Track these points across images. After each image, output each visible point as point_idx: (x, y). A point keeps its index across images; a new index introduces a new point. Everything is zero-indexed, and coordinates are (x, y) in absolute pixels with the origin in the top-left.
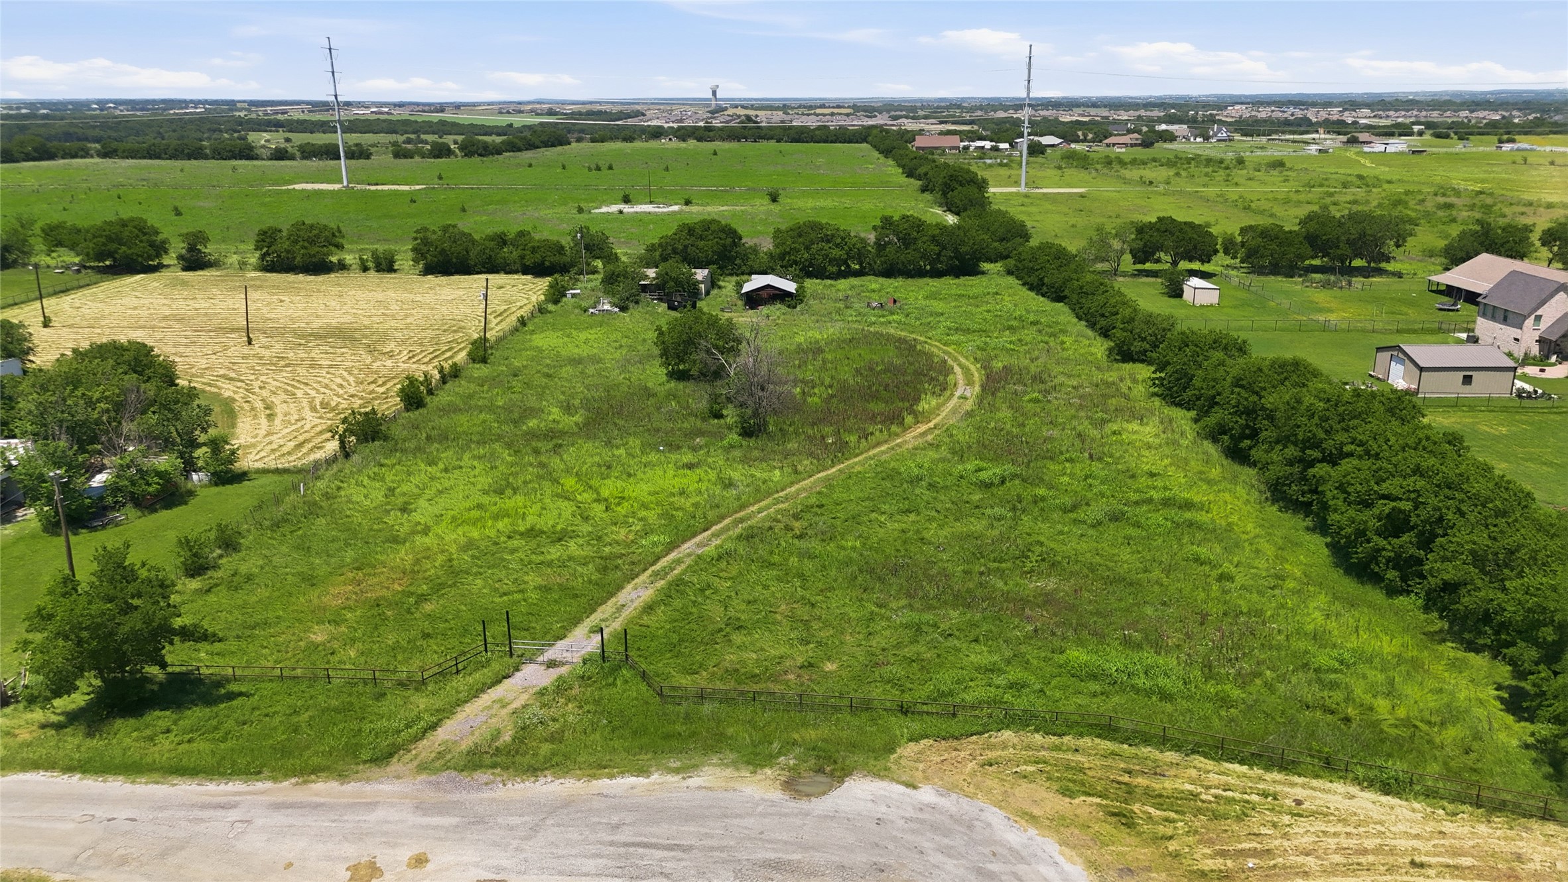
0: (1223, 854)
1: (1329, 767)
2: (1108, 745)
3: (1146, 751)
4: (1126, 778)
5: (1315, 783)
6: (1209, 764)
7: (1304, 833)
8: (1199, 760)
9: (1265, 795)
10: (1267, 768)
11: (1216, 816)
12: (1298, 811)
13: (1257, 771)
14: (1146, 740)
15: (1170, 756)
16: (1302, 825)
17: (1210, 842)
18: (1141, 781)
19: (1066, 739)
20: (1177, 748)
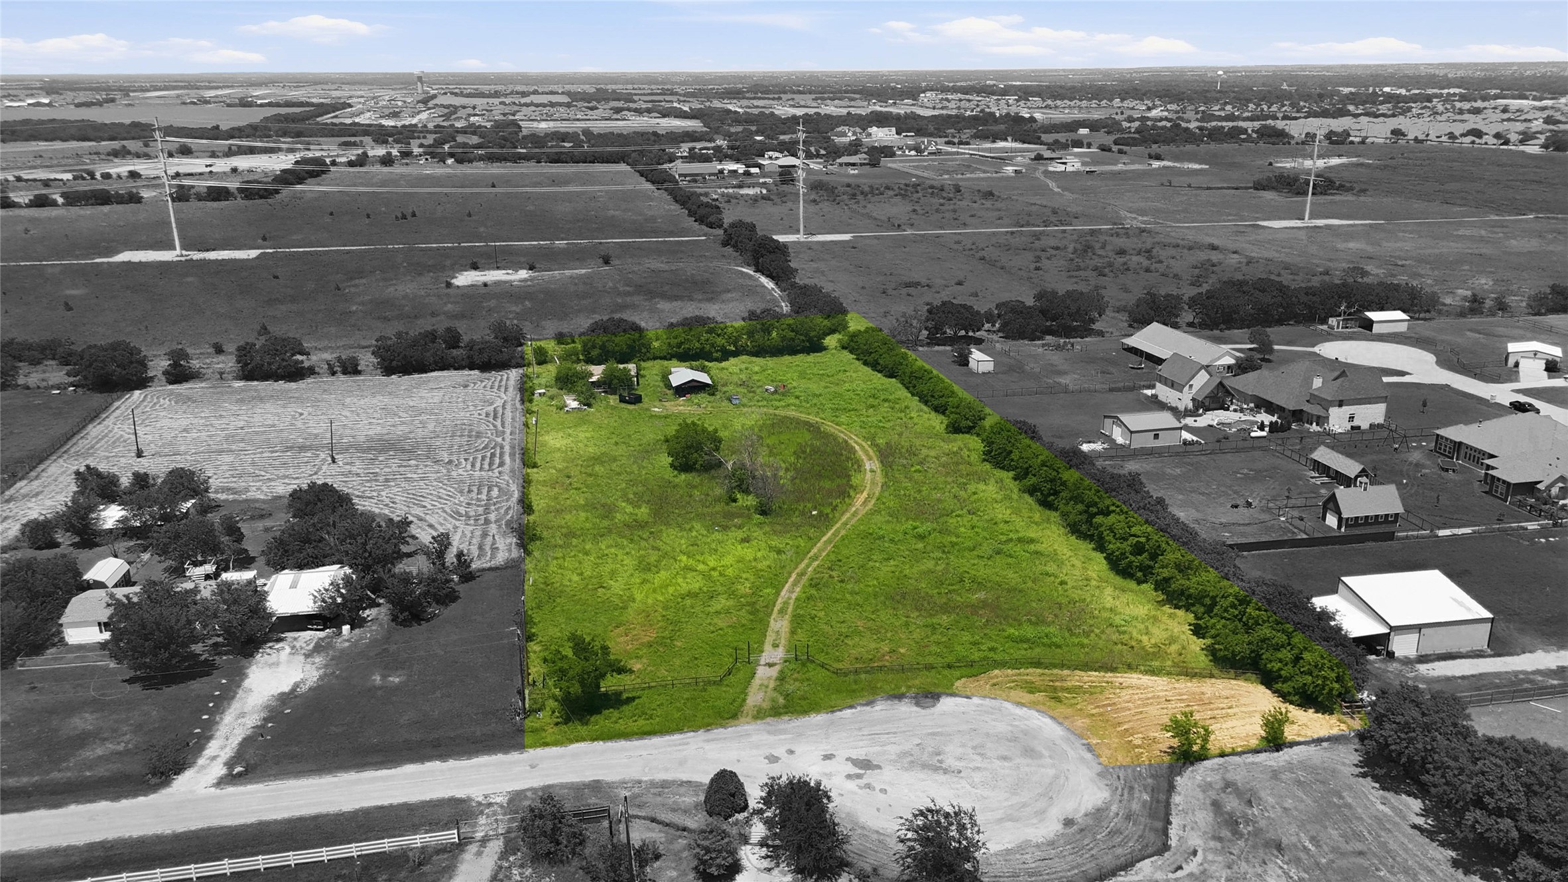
0: (1098, 707)
1: (1130, 668)
2: (1038, 671)
3: (1055, 671)
4: (1051, 684)
5: (1126, 675)
6: (1083, 673)
7: (1125, 694)
8: (1078, 672)
9: (1108, 682)
10: (1106, 672)
11: (1092, 694)
12: (1121, 687)
13: (1102, 674)
14: (1055, 666)
15: (1066, 672)
16: (1124, 693)
17: (1092, 703)
18: (1057, 684)
19: (1022, 670)
20: (1069, 668)
